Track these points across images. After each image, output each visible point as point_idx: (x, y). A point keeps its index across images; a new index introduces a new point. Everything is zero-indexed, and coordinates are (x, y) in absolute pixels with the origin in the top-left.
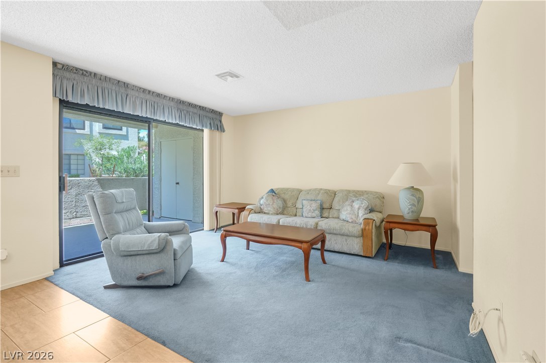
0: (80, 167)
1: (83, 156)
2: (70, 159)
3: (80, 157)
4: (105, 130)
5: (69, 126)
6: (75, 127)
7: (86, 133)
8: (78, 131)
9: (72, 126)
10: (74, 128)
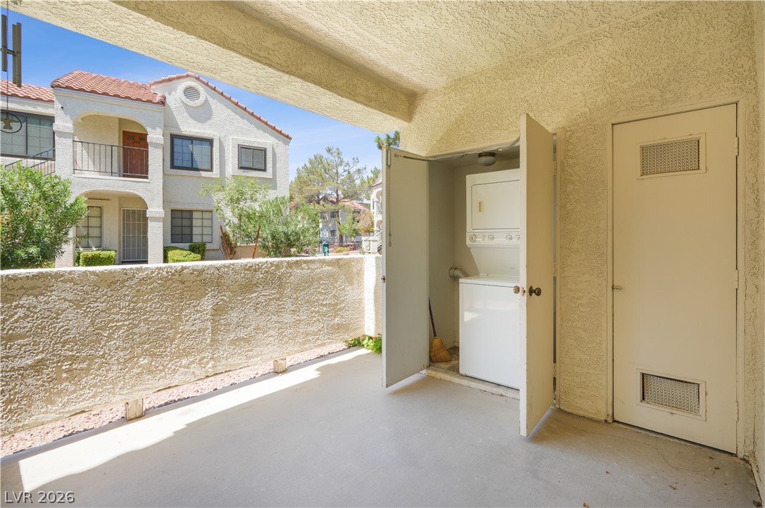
0: (206, 231)
1: (210, 214)
2: (191, 219)
3: (206, 215)
4: (242, 171)
5: (190, 166)
6: (200, 168)
7: (214, 177)
8: (203, 174)
9: (194, 167)
10: (197, 170)
